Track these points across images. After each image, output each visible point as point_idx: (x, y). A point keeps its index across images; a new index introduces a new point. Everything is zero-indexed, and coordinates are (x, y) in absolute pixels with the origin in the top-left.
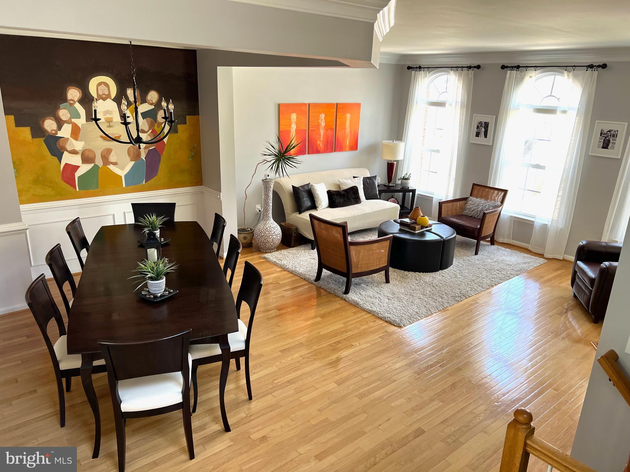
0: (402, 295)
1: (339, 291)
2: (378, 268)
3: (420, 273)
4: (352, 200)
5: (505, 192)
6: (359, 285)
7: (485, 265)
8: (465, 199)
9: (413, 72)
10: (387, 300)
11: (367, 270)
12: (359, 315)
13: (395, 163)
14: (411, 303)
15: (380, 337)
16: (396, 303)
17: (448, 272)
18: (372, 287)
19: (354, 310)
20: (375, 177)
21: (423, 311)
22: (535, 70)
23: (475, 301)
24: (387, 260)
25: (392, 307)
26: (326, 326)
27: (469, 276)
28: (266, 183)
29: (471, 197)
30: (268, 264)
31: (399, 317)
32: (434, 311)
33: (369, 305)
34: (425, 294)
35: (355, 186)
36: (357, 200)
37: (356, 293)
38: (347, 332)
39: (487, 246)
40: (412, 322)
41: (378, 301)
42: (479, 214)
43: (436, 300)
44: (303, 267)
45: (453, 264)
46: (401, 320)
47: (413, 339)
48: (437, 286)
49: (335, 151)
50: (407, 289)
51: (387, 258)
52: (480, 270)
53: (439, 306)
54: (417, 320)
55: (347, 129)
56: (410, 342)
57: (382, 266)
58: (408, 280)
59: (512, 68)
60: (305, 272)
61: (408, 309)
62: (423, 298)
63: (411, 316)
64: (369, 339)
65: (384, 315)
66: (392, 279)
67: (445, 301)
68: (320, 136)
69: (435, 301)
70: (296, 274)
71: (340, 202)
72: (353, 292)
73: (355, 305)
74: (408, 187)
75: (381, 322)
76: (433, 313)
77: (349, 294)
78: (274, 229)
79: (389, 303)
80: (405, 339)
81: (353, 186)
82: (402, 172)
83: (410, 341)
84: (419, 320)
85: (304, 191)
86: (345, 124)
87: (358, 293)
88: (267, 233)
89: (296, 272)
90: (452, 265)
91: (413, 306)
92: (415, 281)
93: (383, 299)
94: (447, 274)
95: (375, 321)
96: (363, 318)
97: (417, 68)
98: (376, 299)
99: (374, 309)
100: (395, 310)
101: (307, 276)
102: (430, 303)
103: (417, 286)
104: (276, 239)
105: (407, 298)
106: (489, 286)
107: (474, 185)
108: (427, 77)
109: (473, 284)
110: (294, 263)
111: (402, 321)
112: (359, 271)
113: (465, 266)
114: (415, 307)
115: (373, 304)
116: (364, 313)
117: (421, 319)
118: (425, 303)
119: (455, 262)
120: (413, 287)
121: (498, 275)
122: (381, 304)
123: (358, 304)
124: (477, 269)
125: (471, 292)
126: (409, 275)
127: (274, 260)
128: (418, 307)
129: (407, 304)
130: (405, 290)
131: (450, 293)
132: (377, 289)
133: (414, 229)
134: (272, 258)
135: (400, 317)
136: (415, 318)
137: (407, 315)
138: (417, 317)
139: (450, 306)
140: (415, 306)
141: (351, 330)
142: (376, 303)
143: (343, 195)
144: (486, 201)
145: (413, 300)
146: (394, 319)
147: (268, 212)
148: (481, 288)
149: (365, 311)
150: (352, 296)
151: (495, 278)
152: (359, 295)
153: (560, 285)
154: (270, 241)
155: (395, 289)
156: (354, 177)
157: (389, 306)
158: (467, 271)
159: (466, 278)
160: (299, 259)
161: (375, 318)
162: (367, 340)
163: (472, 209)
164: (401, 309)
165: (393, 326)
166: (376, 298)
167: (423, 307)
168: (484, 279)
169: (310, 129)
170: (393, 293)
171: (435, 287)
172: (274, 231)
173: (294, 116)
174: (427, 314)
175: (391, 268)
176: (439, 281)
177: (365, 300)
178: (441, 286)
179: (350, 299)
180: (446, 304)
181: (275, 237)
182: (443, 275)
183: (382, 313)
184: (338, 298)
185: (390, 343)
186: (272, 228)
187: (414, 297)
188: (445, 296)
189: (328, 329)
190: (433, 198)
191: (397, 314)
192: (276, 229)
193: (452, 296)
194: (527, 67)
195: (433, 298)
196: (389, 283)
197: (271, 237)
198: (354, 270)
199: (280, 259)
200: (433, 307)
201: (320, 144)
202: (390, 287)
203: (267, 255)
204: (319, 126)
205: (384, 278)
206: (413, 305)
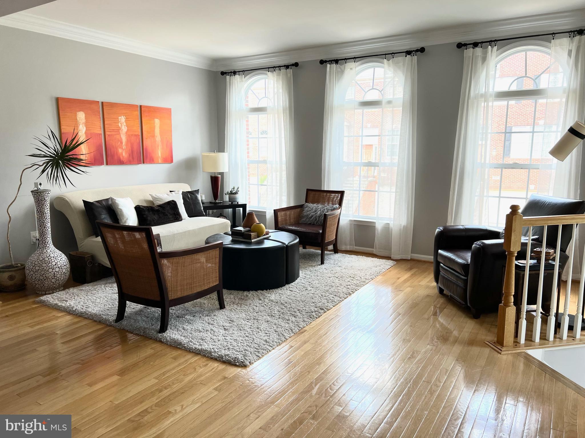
0: (244, 321)
1: (153, 329)
2: (206, 288)
3: (263, 290)
4: (171, 217)
5: (342, 193)
6: (182, 317)
7: (335, 273)
8: (301, 207)
9: (228, 77)
10: (222, 332)
11: (191, 293)
12: (182, 360)
13: (219, 176)
14: (257, 330)
15: (216, 389)
16: (236, 333)
17: (295, 285)
18: (200, 317)
19: (175, 353)
20: (197, 191)
21: (274, 338)
22: (355, 62)
23: (335, 314)
24: (218, 276)
25: (231, 339)
26: (126, 387)
27: (322, 287)
28: (38, 195)
29: (307, 204)
30: (43, 309)
31: (242, 351)
32: (289, 335)
33: (196, 343)
34: (274, 315)
35: (173, 201)
36: (177, 218)
37: (178, 329)
38: (161, 391)
39: (332, 255)
40: (261, 356)
41: (210, 335)
42: (318, 219)
43: (289, 320)
44: (99, 306)
45: (300, 275)
46: (245, 356)
47: (264, 381)
48: (286, 303)
49: (144, 163)
50: (249, 312)
51: (218, 274)
52: (331, 278)
53: (293, 328)
54: (267, 352)
55: (157, 137)
56: (262, 387)
57: (212, 285)
58: (250, 301)
59: (331, 61)
60: (101, 312)
61: (254, 339)
62: (272, 320)
63: (258, 348)
64: (198, 395)
65: (220, 353)
66: (228, 304)
67: (299, 319)
68: (122, 143)
69: (287, 321)
70: (86, 316)
71: (154, 220)
72: (173, 328)
73: (176, 345)
74: (238, 203)
75: (216, 365)
76: (287, 338)
77: (167, 331)
78: (55, 259)
79: (226, 335)
80: (254, 383)
81: (170, 201)
82: (228, 186)
83: (261, 385)
84: (270, 351)
85: (101, 207)
86: (154, 131)
87: (181, 329)
88: (44, 265)
89: (87, 314)
90: (298, 277)
91: (260, 334)
92: (258, 301)
93: (217, 331)
94: (295, 288)
95: (208, 364)
96: (189, 363)
97: (231, 72)
98: (208, 333)
99: (205, 346)
100: (235, 344)
101: (104, 317)
102: (281, 326)
103: (262, 306)
104: (60, 273)
105: (250, 324)
106: (346, 294)
107: (308, 190)
108: (243, 82)
109: (328, 294)
110: (86, 302)
111: (246, 358)
112: (179, 295)
113: (313, 276)
114: (262, 334)
115: (203, 340)
116: (189, 356)
117: (273, 349)
118: (274, 326)
119: (301, 273)
120: (257, 309)
121: (352, 281)
122: (215, 337)
123: (180, 344)
124: (328, 278)
125: (328, 304)
126: (250, 295)
127: (55, 303)
128: (267, 334)
129: (251, 332)
130: (247, 314)
131: (304, 309)
132: (208, 319)
133: (249, 237)
134: (52, 299)
135: (244, 351)
136: (265, 348)
137: (252, 346)
138: (268, 347)
139: (307, 325)
140: (263, 332)
141: (169, 385)
142: (207, 338)
143: (158, 211)
144: (323, 206)
145: (258, 325)
146: (235, 356)
147: (45, 236)
148: (338, 298)
149: (191, 352)
150: (171, 334)
151: (350, 285)
152: (183, 330)
153: (420, 284)
154: (50, 277)
155: (233, 314)
156: (171, 191)
157: (227, 338)
158: (317, 282)
159: (318, 289)
160: (95, 296)
161: (207, 360)
162: (195, 397)
163: (310, 216)
164: (244, 339)
165: (234, 367)
166: (207, 330)
167: (273, 332)
168: (339, 288)
169: (107, 133)
170: (231, 321)
171: (284, 305)
172: (56, 261)
173: (81, 116)
174: (280, 341)
175: (226, 291)
176: (288, 297)
177: (191, 336)
178: (291, 302)
179: (168, 338)
180: (302, 323)
181: (57, 270)
182: (291, 289)
183: (216, 350)
184: (151, 341)
185: (232, 395)
186: (52, 258)
187: (259, 321)
188: (298, 313)
189: (129, 392)
190: (265, 212)
191: (238, 347)
192: (59, 259)
193: (307, 313)
194: (346, 59)
195: (284, 319)
196: (225, 308)
197: (51, 270)
198: (172, 295)
199: (65, 299)
200: (287, 330)
201: (123, 153)
202: (227, 314)
203: (43, 298)
204: (119, 131)
205: (217, 303)
206: (260, 331)
